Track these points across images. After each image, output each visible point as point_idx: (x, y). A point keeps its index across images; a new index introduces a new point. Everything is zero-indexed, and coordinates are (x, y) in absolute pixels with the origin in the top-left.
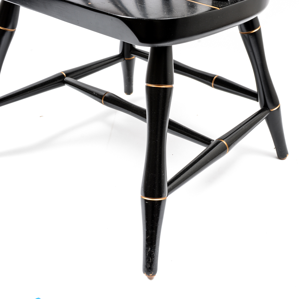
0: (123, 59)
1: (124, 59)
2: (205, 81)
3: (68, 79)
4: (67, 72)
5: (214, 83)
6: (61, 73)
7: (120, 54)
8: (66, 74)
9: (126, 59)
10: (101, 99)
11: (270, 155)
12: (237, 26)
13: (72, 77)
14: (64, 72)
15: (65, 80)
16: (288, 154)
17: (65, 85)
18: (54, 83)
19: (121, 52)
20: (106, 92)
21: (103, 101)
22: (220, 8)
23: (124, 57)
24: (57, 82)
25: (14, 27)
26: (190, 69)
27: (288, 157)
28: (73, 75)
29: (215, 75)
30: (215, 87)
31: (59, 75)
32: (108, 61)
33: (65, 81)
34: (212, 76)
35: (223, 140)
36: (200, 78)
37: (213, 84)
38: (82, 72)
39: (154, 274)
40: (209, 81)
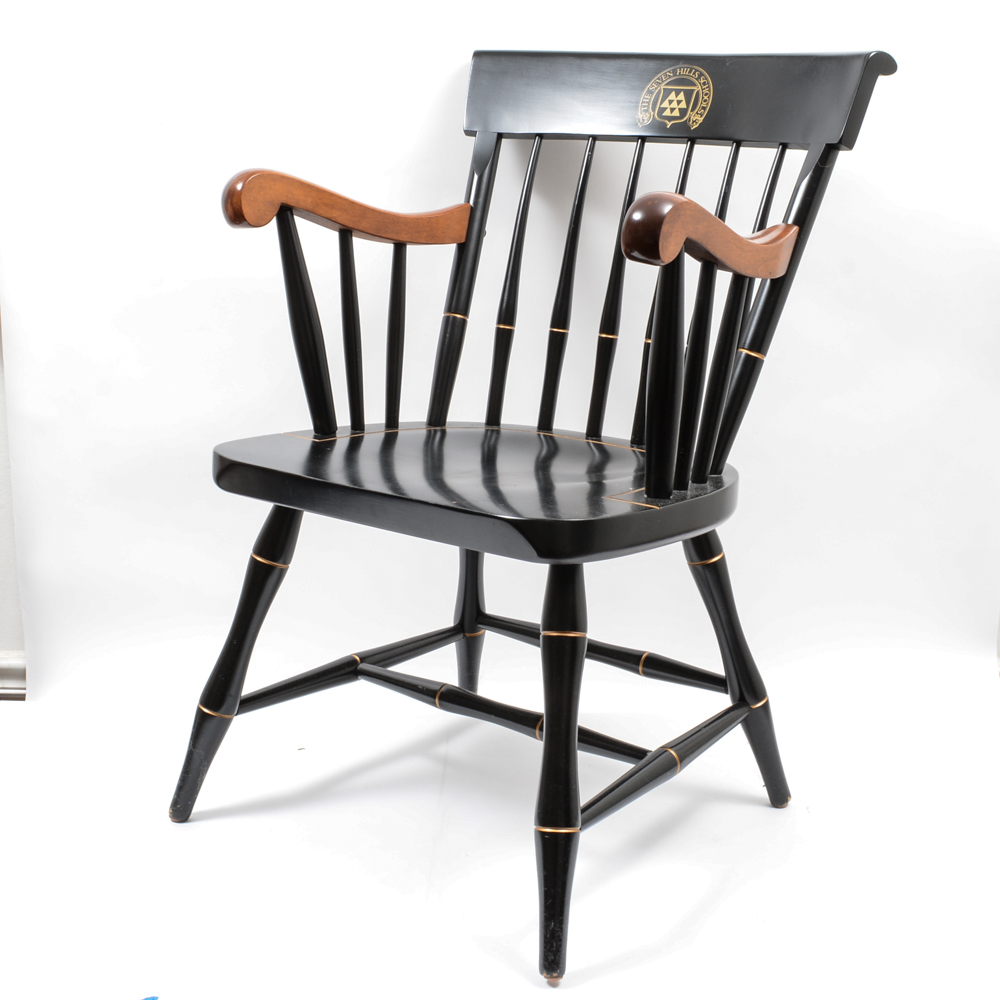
0: (461, 636)
1: (464, 636)
2: (625, 663)
3: (364, 666)
4: (362, 655)
5: (644, 666)
6: (350, 656)
8: (360, 658)
9: (467, 635)
10: (434, 697)
12: (681, 543)
13: (374, 663)
14: (357, 654)
18: (340, 673)
20: (444, 685)
21: (437, 701)
22: (659, 507)
23: (464, 632)
24: (345, 671)
25: (287, 561)
27: (791, 802)
29: (644, 652)
30: (645, 674)
31: (348, 660)
33: (358, 670)
34: (639, 654)
35: (671, 748)
37: (640, 668)
39: (561, 975)
40: (635, 664)
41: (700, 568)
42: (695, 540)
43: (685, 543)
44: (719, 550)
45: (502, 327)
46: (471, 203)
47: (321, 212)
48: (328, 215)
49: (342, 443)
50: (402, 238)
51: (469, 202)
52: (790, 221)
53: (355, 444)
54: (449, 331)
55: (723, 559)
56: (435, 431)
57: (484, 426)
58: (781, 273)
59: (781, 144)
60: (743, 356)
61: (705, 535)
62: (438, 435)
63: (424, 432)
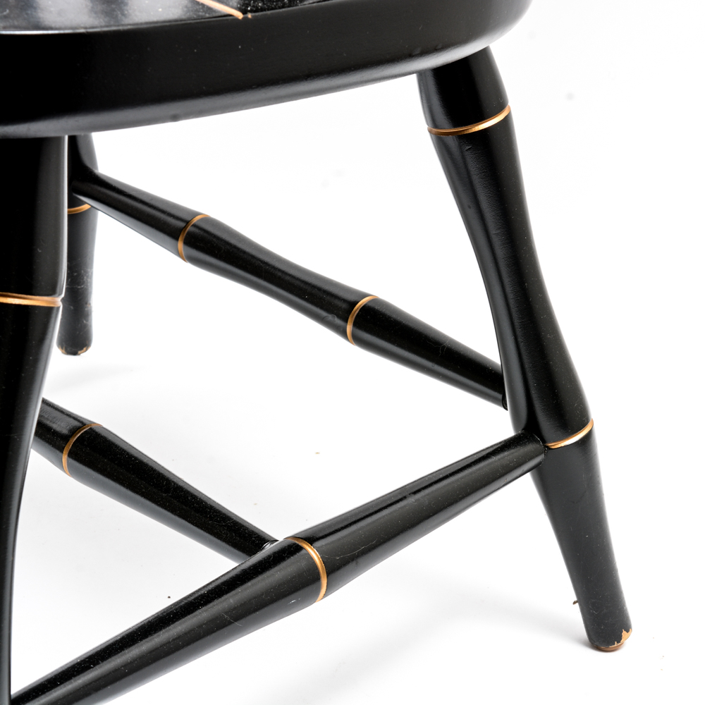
2: (324, 314)
5: (356, 324)
11: (557, 628)
16: (628, 631)
22: (245, 13)
26: (277, 265)
29: (364, 295)
30: (358, 340)
34: (351, 298)
36: (307, 300)
37: (349, 328)
40: (339, 317)
41: (452, 142)
42: (441, 74)
43: (421, 74)
44: (500, 103)
55: (506, 124)
61: (465, 62)
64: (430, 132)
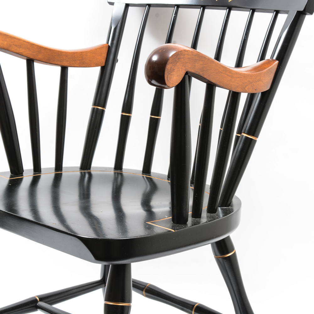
0: (103, 285)
3: (41, 304)
4: (41, 297)
5: (195, 311)
6: (34, 297)
7: (101, 280)
8: (39, 299)
13: (46, 302)
14: (38, 296)
15: (37, 304)
17: (37, 310)
18: (26, 307)
19: (102, 278)
22: (175, 230)
23: (105, 283)
24: (30, 306)
28: (47, 300)
29: (196, 303)
31: (32, 299)
32: (87, 287)
33: (37, 306)
36: (181, 306)
37: (193, 312)
38: (57, 297)
41: (221, 259)
42: (218, 243)
43: (212, 244)
44: (233, 249)
45: (124, 114)
46: (109, 44)
47: (13, 50)
48: (17, 52)
49: (27, 179)
50: (65, 64)
51: (108, 43)
52: (275, 58)
53: (35, 180)
54: (94, 116)
55: (235, 255)
56: (85, 173)
57: (113, 170)
58: (267, 88)
59: (275, 11)
60: (244, 137)
61: (223, 240)
62: (87, 176)
63: (78, 174)
64: (215, 257)
